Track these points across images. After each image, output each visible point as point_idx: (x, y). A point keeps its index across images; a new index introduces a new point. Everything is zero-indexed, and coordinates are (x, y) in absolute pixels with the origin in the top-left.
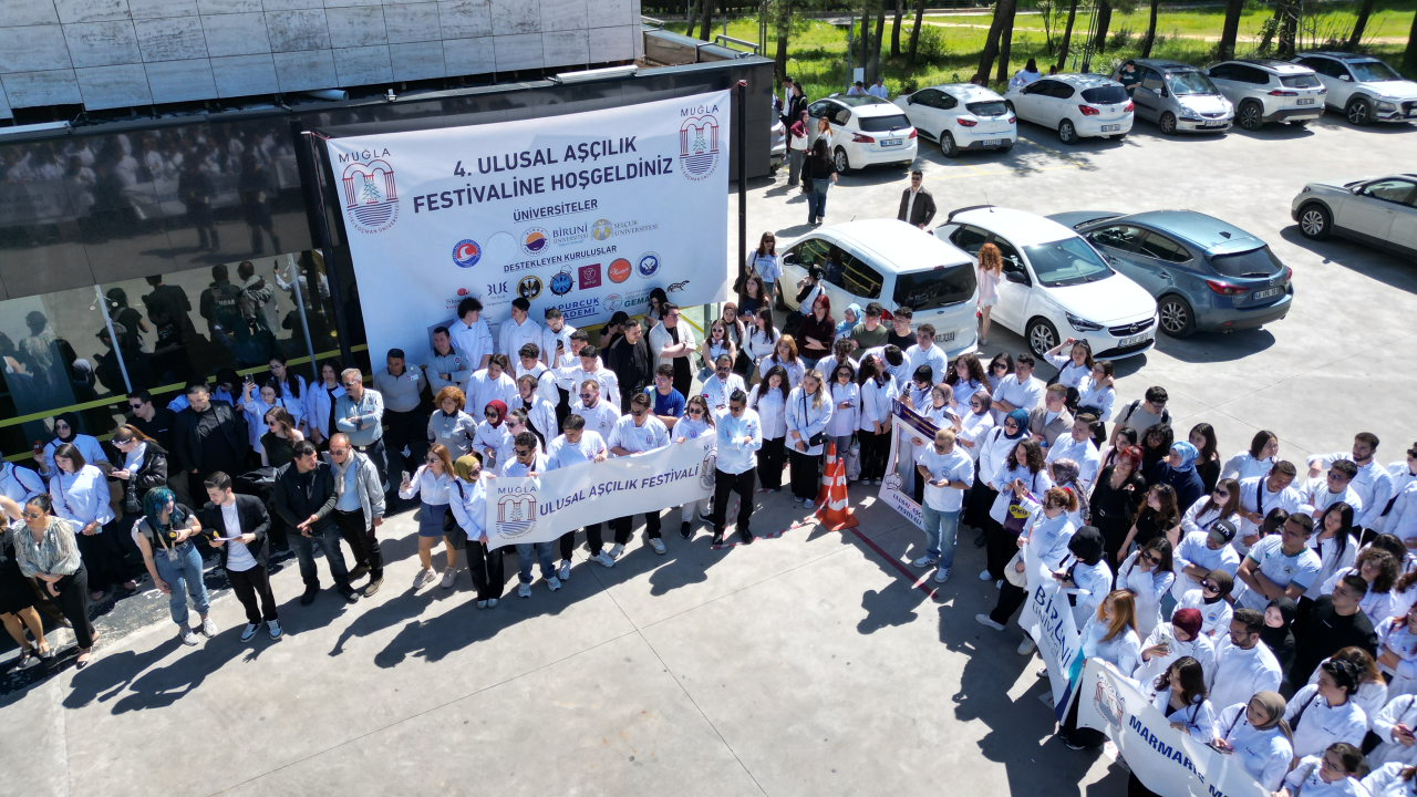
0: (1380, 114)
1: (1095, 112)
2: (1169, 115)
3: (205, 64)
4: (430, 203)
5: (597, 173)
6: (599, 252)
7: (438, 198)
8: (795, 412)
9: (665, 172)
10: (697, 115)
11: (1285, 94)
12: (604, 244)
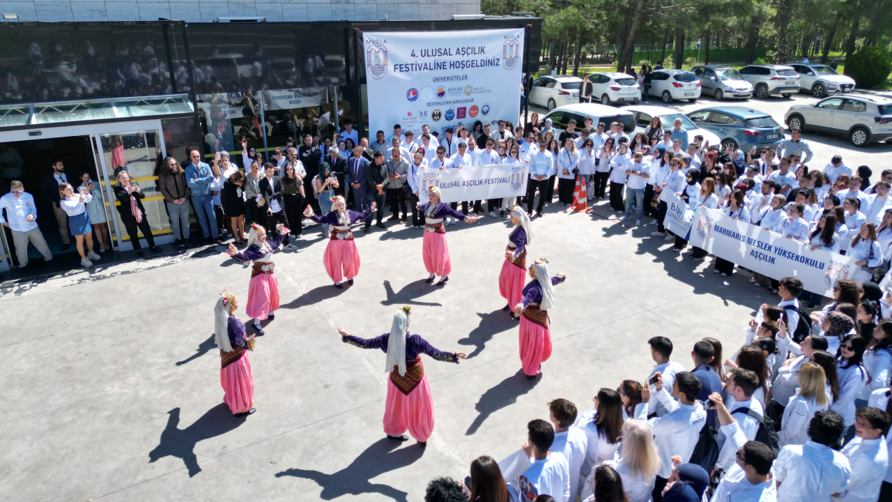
0: (829, 91)
1: (681, 85)
2: (719, 90)
3: (305, 6)
4: (401, 68)
5: (468, 63)
6: (466, 101)
7: (403, 66)
8: (563, 159)
9: (497, 65)
10: (510, 39)
11: (779, 79)
12: (469, 98)
